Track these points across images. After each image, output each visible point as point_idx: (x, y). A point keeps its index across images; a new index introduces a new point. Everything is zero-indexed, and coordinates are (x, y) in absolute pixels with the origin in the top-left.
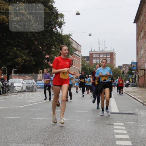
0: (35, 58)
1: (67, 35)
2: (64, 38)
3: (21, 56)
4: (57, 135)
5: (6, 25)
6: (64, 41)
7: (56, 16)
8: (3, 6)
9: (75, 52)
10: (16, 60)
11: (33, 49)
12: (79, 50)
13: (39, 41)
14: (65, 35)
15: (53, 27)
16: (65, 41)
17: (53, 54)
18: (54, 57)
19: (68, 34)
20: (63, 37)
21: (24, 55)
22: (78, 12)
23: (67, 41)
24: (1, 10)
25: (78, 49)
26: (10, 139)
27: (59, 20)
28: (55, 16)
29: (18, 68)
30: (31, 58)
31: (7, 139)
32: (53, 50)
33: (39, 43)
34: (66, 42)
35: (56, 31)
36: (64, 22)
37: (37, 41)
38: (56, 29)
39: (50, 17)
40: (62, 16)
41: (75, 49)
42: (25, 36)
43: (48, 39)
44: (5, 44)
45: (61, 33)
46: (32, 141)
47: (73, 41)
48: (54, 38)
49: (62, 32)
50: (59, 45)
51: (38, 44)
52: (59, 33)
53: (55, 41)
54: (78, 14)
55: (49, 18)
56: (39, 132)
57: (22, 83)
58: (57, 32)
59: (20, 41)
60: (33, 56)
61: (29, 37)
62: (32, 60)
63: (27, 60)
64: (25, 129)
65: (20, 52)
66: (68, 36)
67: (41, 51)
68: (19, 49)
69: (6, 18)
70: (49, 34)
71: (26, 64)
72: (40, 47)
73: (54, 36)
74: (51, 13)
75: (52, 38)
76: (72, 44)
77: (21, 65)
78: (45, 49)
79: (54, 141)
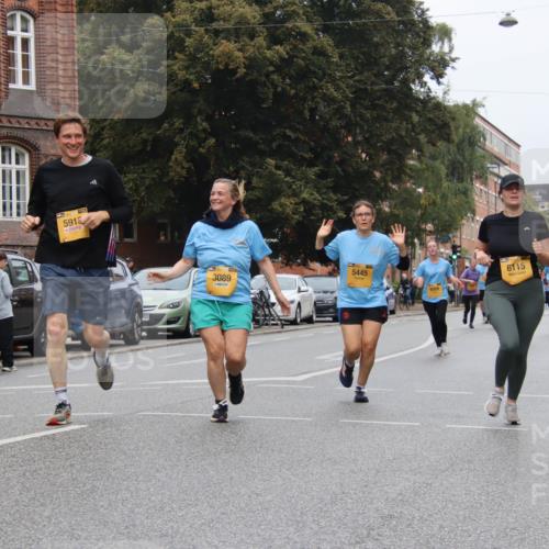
0: (346, 198)
1: (465, 106)
2: (454, 119)
3: (294, 190)
4: (442, 484)
5: (238, 75)
6: (453, 128)
7: (422, 34)
8: (228, 8)
9: (496, 171)
10: (276, 205)
11: (337, 163)
12: (513, 160)
13: (358, 131)
14: (456, 106)
15: (412, 76)
16: (457, 128)
17: (411, 177)
18: (415, 190)
19: (468, 102)
20: (450, 112)
21: (305, 187)
22: (508, 15)
23: (464, 128)
24: (222, 23)
25: (509, 158)
26: (269, 498)
27: (436, 48)
28: (420, 37)
29: (283, 233)
30: (331, 195)
31: (257, 495)
32: (411, 162)
33: (360, 138)
34: (461, 130)
35: (422, 90)
36: (453, 55)
37: (349, 132)
38: (423, 84)
39: (399, 40)
40: (445, 33)
41: (497, 158)
42: (307, 114)
43: (394, 125)
44: (233, 146)
45: (440, 99)
46: (349, 506)
47: (487, 127)
48: (416, 118)
49: (445, 93)
50: (434, 145)
51: (356, 143)
52: (434, 98)
53: (418, 130)
54: (508, 23)
55: (398, 45)
56: (374, 472)
57: (299, 291)
58: (428, 96)
59: (288, 132)
60: (335, 189)
61: (320, 116)
62: (334, 204)
63: (314, 205)
64: (322, 462)
65: (288, 173)
66: (470, 110)
67: (366, 168)
68: (286, 163)
69: (239, 50)
70: (395, 105)
71: (312, 218)
72: (364, 155)
73: (417, 112)
74: (405, 25)
75: (408, 119)
76: (485, 139)
77: (294, 222)
78: (381, 162)
79: (435, 506)
